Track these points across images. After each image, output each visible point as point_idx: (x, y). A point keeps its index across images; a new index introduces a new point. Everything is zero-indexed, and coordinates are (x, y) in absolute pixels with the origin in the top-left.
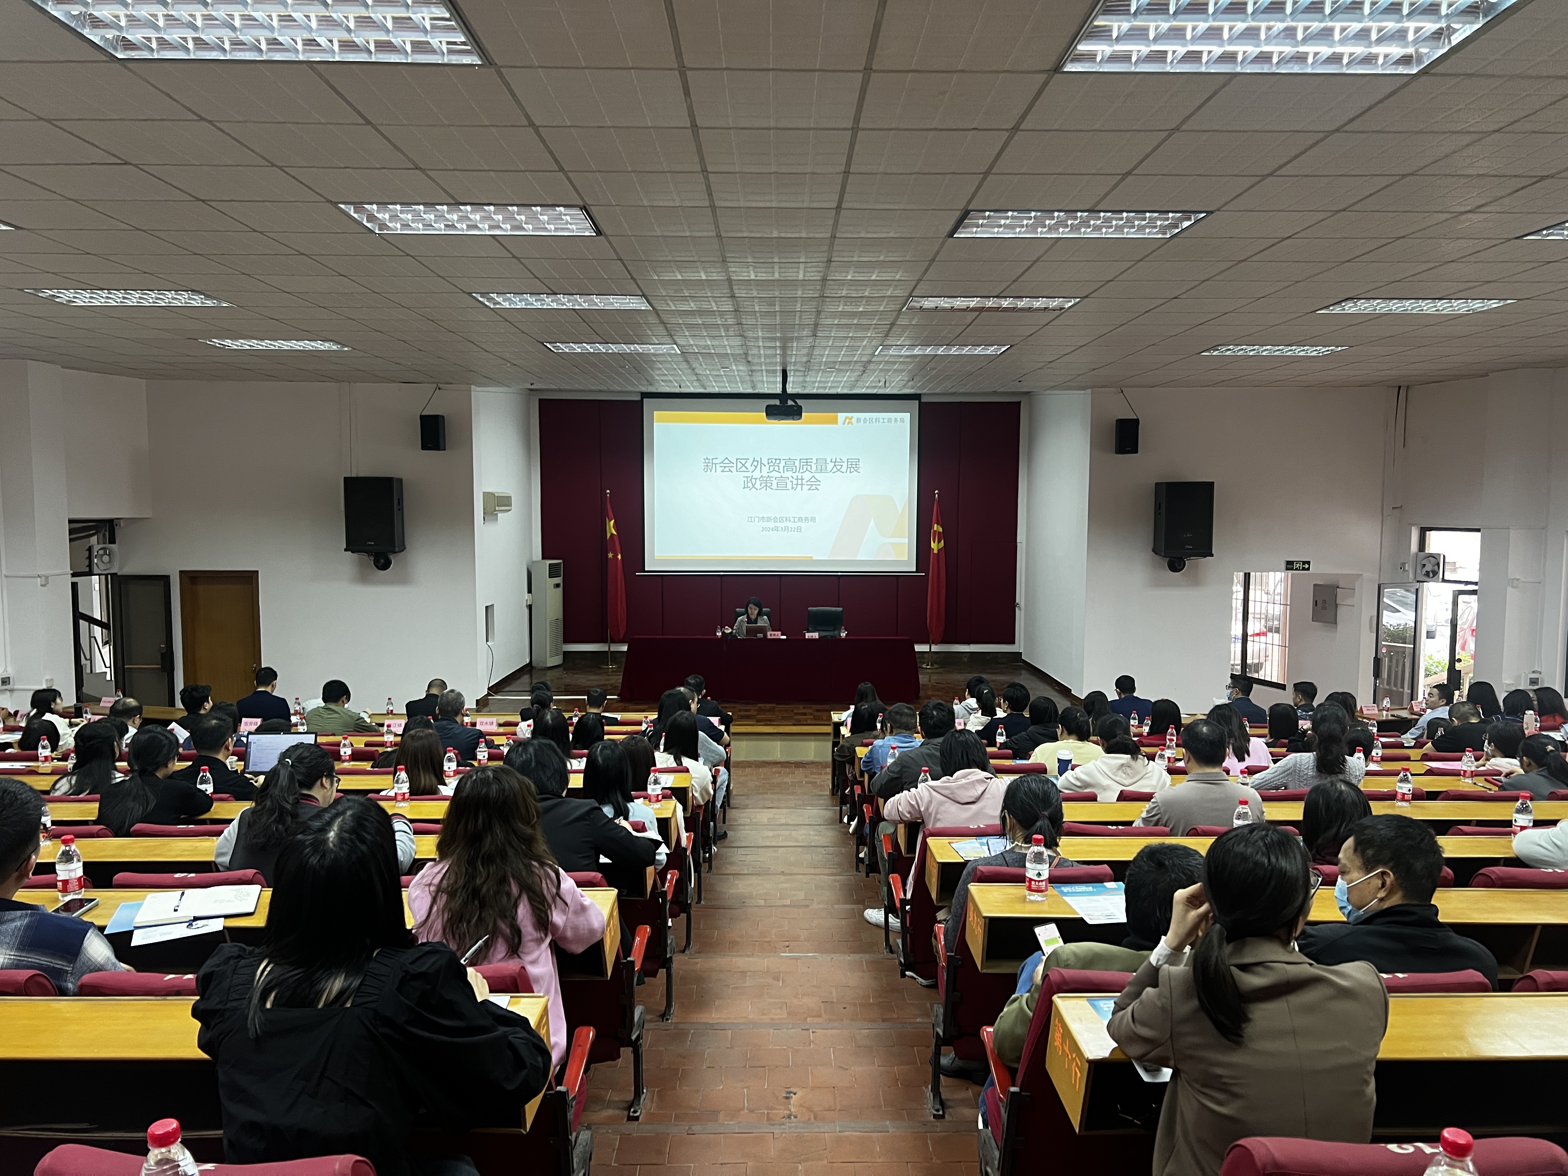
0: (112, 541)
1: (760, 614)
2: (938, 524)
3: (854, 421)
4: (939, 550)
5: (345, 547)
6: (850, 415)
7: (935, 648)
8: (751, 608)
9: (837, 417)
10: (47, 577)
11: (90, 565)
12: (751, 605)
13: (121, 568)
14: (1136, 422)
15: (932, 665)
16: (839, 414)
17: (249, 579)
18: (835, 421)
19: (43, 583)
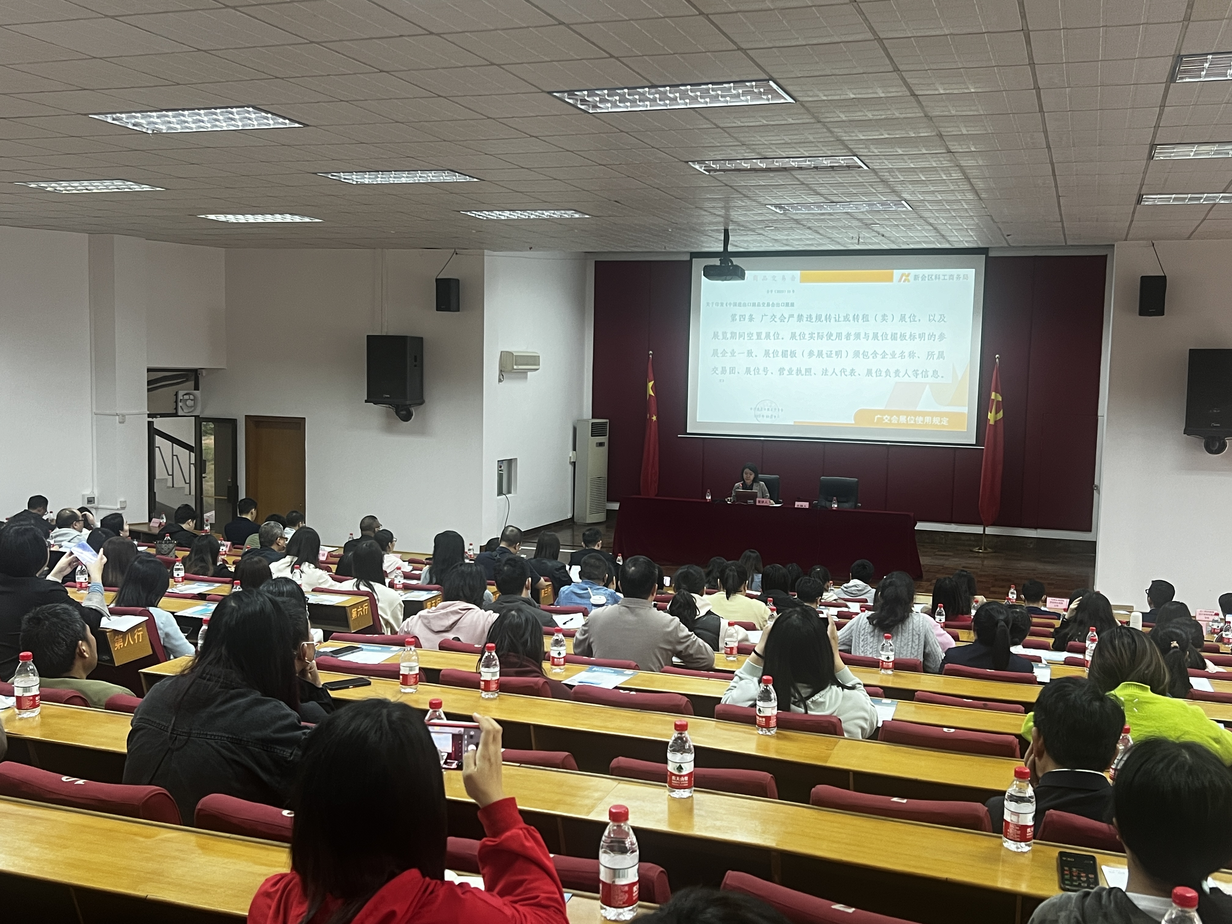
0: (197, 388)
1: (756, 480)
2: (996, 392)
3: (911, 278)
4: (996, 422)
5: (366, 399)
6: (906, 271)
7: (990, 531)
8: (746, 474)
9: (892, 274)
10: (123, 416)
11: (176, 409)
12: (747, 470)
13: (202, 412)
14: (1163, 279)
15: (985, 549)
16: (895, 271)
17: (298, 424)
18: (890, 279)
19: (121, 421)
